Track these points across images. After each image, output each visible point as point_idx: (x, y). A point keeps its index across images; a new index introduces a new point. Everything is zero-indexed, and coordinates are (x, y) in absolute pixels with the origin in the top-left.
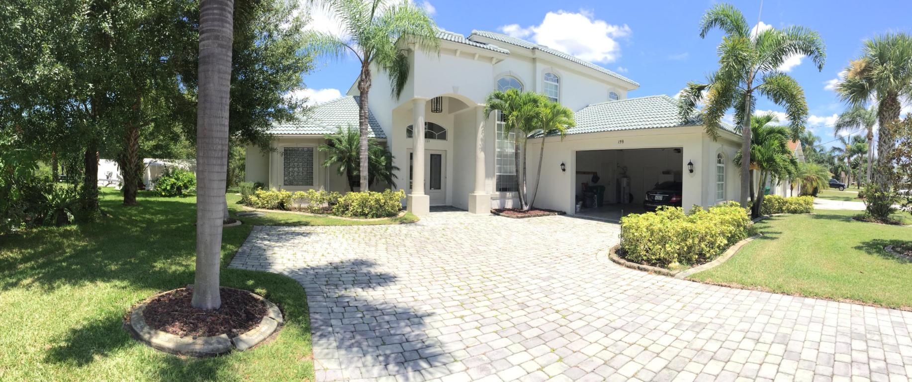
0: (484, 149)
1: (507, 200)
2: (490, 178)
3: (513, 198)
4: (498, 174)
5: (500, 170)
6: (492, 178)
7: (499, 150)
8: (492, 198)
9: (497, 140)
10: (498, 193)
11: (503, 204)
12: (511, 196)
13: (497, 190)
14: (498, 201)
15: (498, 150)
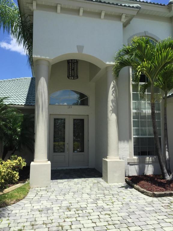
0: (117, 111)
1: (147, 166)
2: (126, 142)
3: (153, 163)
4: (135, 136)
5: (137, 132)
6: (128, 141)
7: (135, 111)
8: (128, 163)
9: (132, 101)
10: (136, 157)
11: (142, 170)
12: (150, 160)
13: (135, 155)
14: (137, 167)
15: (133, 111)
